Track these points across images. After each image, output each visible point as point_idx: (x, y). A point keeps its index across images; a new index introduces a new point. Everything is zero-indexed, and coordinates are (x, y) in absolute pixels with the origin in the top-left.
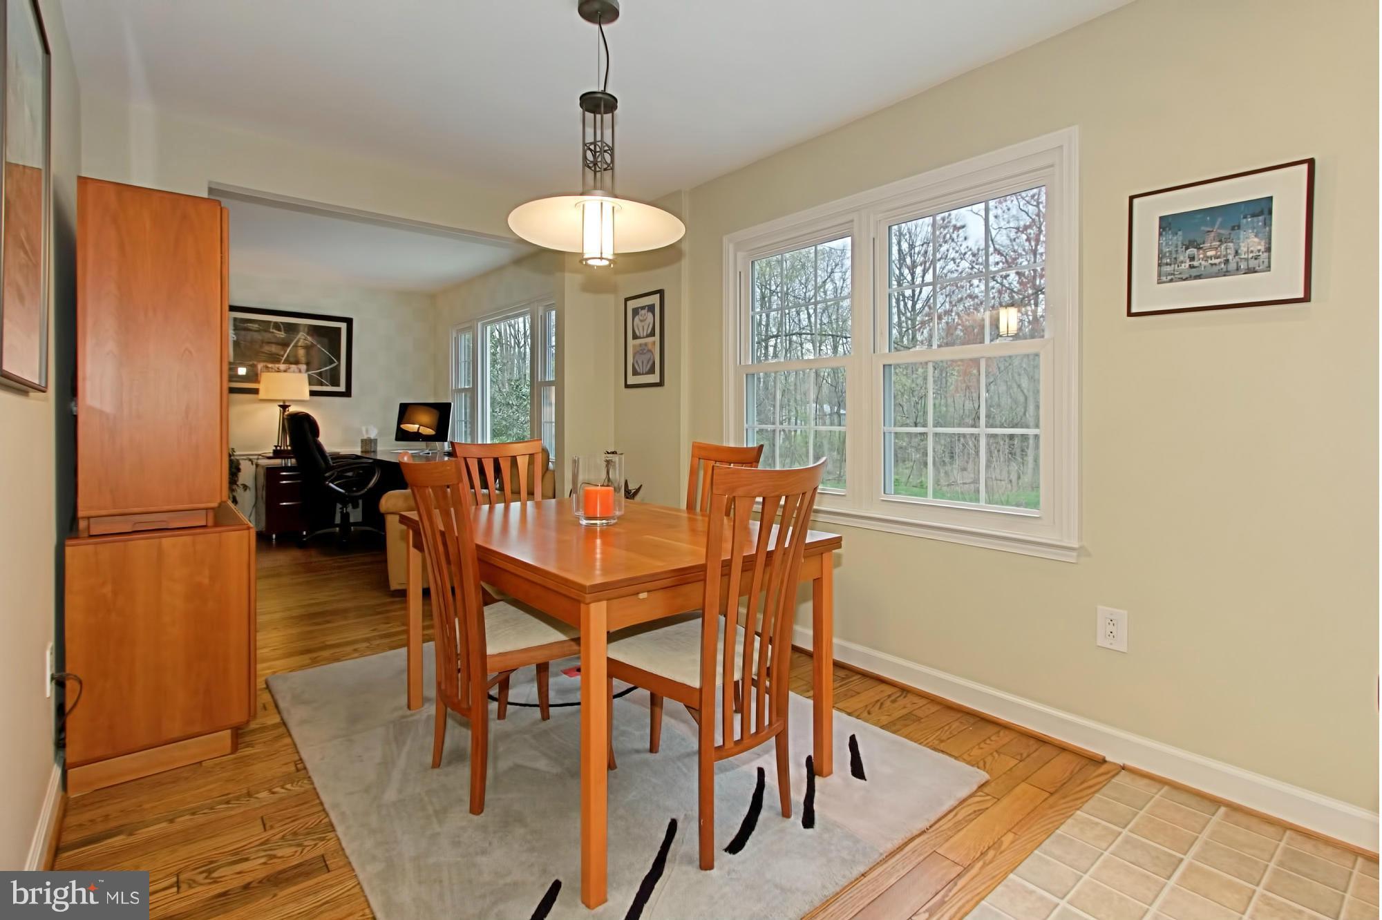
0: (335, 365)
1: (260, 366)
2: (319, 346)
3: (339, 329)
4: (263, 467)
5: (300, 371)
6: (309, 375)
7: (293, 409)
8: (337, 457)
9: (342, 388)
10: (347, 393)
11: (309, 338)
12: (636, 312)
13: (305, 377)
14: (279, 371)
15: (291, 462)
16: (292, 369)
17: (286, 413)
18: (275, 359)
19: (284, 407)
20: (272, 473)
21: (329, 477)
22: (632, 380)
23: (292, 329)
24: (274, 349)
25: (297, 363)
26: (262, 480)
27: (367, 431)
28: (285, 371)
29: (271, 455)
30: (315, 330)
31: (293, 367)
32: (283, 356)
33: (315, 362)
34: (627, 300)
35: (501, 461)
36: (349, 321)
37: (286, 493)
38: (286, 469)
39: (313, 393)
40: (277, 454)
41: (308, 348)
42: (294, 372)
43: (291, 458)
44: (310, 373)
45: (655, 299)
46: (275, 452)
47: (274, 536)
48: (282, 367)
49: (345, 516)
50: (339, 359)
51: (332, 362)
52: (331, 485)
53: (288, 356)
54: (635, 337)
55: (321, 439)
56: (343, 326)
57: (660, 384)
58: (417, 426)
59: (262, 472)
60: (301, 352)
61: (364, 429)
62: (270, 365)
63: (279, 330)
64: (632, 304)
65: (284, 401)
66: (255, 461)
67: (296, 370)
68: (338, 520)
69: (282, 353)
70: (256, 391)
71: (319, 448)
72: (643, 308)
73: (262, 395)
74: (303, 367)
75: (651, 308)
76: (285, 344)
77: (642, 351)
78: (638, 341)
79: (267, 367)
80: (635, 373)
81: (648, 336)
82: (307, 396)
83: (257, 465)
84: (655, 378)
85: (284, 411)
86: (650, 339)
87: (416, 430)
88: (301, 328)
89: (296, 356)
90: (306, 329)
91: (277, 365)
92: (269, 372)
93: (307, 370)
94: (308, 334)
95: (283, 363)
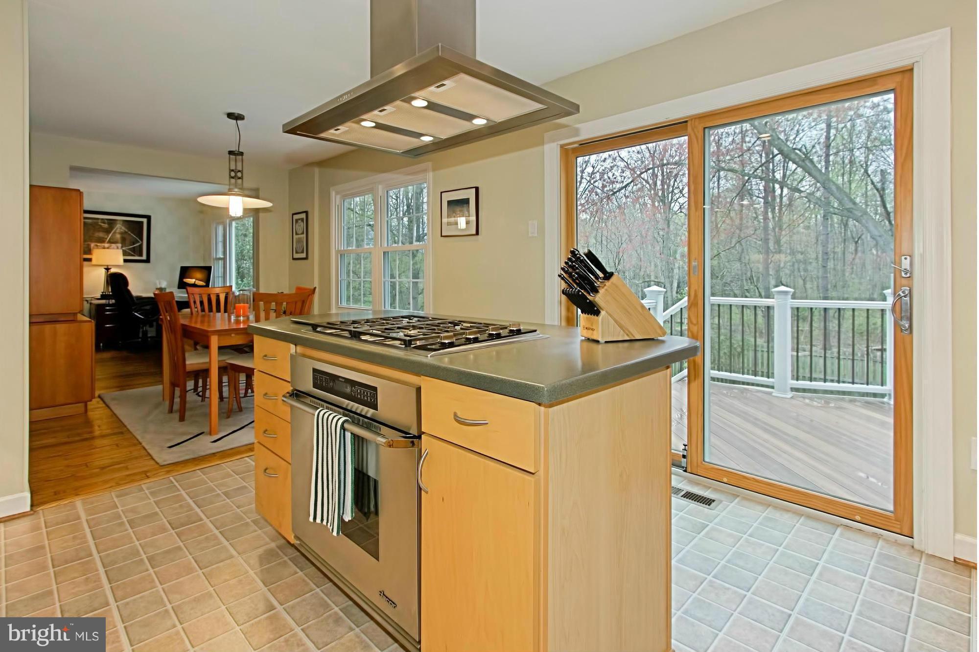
1: (92, 245)
2: (129, 233)
3: (142, 223)
4: (94, 304)
5: (118, 248)
6: (123, 250)
7: (113, 270)
8: (139, 298)
9: (144, 257)
10: (148, 260)
11: (123, 228)
12: (297, 221)
13: (120, 252)
14: (104, 248)
15: (112, 301)
16: (112, 247)
17: (109, 273)
18: (102, 241)
19: (107, 269)
20: (100, 308)
21: (135, 309)
22: (296, 256)
23: (112, 222)
24: (101, 235)
25: (115, 243)
26: (93, 312)
27: (160, 284)
28: (108, 248)
29: (99, 297)
30: (127, 223)
31: (113, 245)
32: (107, 239)
33: (127, 242)
34: (293, 214)
35: (212, 296)
36: (149, 218)
37: (109, 319)
38: (109, 305)
39: (125, 261)
40: (103, 297)
41: (123, 234)
42: (114, 248)
43: (112, 299)
44: (124, 248)
45: (303, 216)
46: (102, 295)
47: (101, 345)
48: (106, 245)
49: (145, 333)
50: (142, 240)
51: (138, 242)
52: (136, 314)
53: (110, 238)
54: (297, 234)
55: (130, 288)
56: (145, 220)
57: (306, 258)
58: (194, 280)
59: (93, 307)
60: (118, 236)
61: (157, 282)
62: (99, 244)
63: (104, 223)
64: (296, 217)
65: (108, 266)
66: (89, 302)
67: (116, 247)
68: (141, 335)
69: (106, 237)
70: (90, 260)
71: (129, 292)
72: (299, 219)
73: (94, 262)
74: (120, 245)
75: (302, 220)
76: (108, 231)
77: (299, 241)
78: (298, 236)
79: (97, 246)
80: (297, 252)
81: (301, 234)
82: (121, 262)
83: (91, 304)
84: (304, 255)
85: (108, 272)
86: (302, 236)
87: (193, 283)
88: (118, 222)
89: (115, 238)
90: (122, 223)
91: (103, 244)
92: (98, 248)
93: (122, 247)
94: (123, 225)
95: (107, 243)
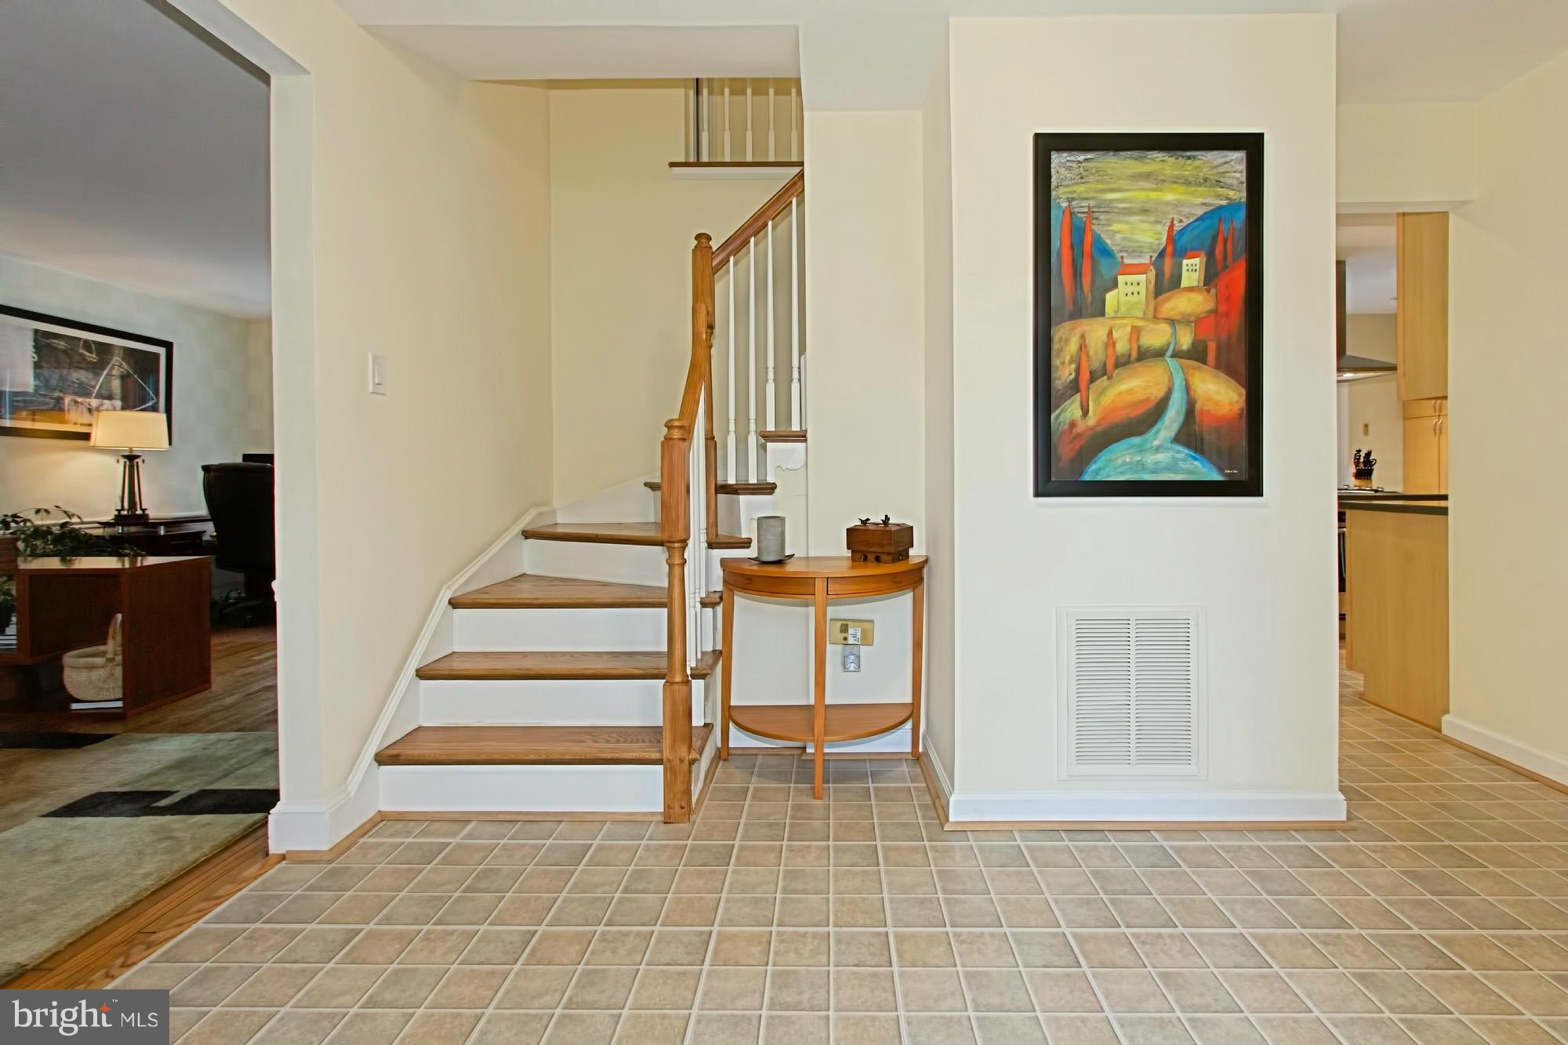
0: (154, 401)
1: (67, 400)
2: (136, 377)
3: (157, 356)
5: (114, 409)
11: (125, 366)
14: (90, 407)
16: (104, 407)
18: (85, 390)
23: (104, 350)
24: (83, 376)
25: (110, 397)
28: (98, 408)
30: (129, 353)
31: (109, 403)
32: (94, 388)
33: (132, 397)
40: (121, 519)
41: (124, 378)
42: (108, 409)
46: (118, 517)
48: (93, 402)
50: (157, 395)
51: (151, 398)
53: (100, 387)
56: (162, 351)
60: (116, 384)
62: (79, 399)
63: (90, 350)
67: (110, 407)
69: (93, 383)
73: (95, 442)
74: (118, 403)
76: (96, 371)
79: (75, 401)
88: (116, 351)
89: (110, 389)
90: (122, 352)
91: (87, 400)
92: (77, 408)
94: (123, 360)
95: (96, 397)
